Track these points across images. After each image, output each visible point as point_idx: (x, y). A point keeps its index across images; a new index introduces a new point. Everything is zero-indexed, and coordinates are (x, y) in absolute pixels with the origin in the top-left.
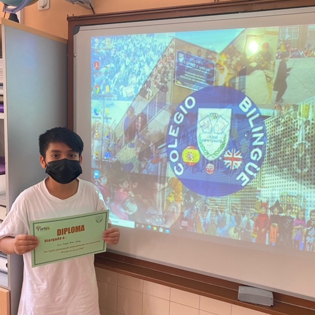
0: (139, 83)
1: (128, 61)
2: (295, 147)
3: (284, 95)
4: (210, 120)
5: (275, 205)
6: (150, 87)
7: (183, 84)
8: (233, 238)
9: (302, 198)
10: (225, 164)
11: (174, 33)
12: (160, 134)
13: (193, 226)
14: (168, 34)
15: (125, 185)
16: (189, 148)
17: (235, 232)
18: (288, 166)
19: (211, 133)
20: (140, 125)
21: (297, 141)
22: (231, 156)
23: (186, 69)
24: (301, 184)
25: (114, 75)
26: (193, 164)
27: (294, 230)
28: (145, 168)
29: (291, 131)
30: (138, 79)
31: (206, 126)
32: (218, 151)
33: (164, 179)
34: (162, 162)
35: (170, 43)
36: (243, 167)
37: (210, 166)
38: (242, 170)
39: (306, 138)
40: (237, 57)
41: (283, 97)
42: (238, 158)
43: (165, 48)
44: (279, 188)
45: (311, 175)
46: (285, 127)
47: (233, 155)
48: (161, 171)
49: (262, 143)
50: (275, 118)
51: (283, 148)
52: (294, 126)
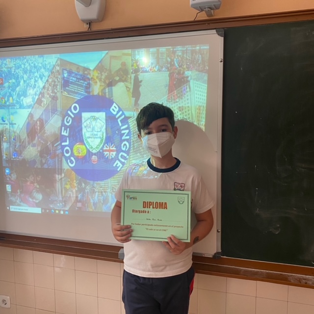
0: (36, 94)
1: (25, 77)
3: (139, 100)
4: (91, 121)
6: (44, 97)
7: (69, 94)
10: (105, 155)
11: (59, 55)
12: (55, 135)
13: (85, 206)
14: (54, 56)
15: (31, 178)
16: (78, 145)
19: (93, 131)
20: (39, 128)
22: (108, 149)
23: (70, 82)
25: (16, 89)
26: (81, 157)
28: (45, 163)
30: (34, 91)
31: (89, 126)
32: (99, 145)
33: (61, 171)
34: (58, 157)
35: (56, 62)
36: (117, 156)
38: (117, 159)
41: (139, 102)
42: (113, 150)
43: (53, 67)
47: (110, 147)
48: (58, 165)
49: (128, 137)
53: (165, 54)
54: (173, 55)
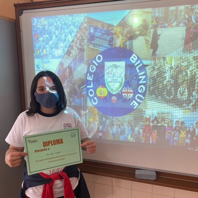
0: (66, 47)
1: (57, 32)
2: (165, 83)
3: (157, 51)
4: (112, 69)
5: (154, 119)
6: (73, 49)
7: (94, 47)
8: (130, 141)
9: (171, 114)
10: (123, 96)
11: (86, 14)
12: (81, 79)
14: (82, 15)
16: (100, 88)
17: (131, 137)
18: (161, 95)
19: (113, 77)
20: (68, 74)
21: (166, 79)
22: (126, 91)
23: (95, 37)
24: (169, 105)
25: (49, 42)
26: (103, 97)
27: (167, 133)
28: (73, 101)
29: (162, 73)
30: (64, 44)
31: (110, 73)
32: (118, 88)
33: (86, 108)
34: (84, 97)
35: (84, 20)
36: (134, 97)
37: (114, 98)
38: (134, 99)
39: (171, 78)
40: (127, 28)
42: (131, 92)
43: (81, 24)
44: (156, 109)
45: (175, 100)
46: (159, 71)
47: (128, 90)
48: (84, 103)
49: (145, 82)
50: (152, 66)
51: (158, 84)
52: (164, 70)
53: (184, 11)
54: (191, 12)
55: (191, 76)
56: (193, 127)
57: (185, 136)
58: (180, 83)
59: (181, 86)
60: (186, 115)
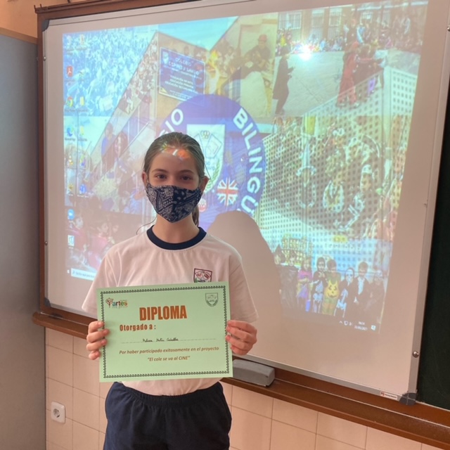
0: (118, 93)
1: (105, 63)
2: (298, 174)
3: (285, 105)
4: (201, 140)
5: (276, 250)
6: (130, 98)
7: (169, 93)
9: (308, 242)
10: (219, 198)
11: (157, 25)
14: (149, 28)
15: (104, 228)
18: (291, 200)
20: (120, 148)
21: (300, 166)
22: (225, 188)
23: (172, 72)
24: (306, 223)
25: (90, 83)
27: (299, 284)
28: (126, 205)
29: (294, 153)
30: (117, 87)
35: (153, 38)
36: (239, 201)
37: (202, 202)
38: (238, 205)
39: (311, 162)
40: (230, 55)
42: (233, 190)
43: (147, 46)
44: (280, 229)
45: (318, 211)
46: (287, 148)
47: (228, 185)
48: (145, 209)
49: (260, 170)
50: (275, 136)
52: (298, 145)
53: (340, 18)
54: (354, 20)
55: (352, 161)
56: (354, 275)
57: (336, 293)
58: (329, 176)
59: (330, 182)
60: (339, 246)
